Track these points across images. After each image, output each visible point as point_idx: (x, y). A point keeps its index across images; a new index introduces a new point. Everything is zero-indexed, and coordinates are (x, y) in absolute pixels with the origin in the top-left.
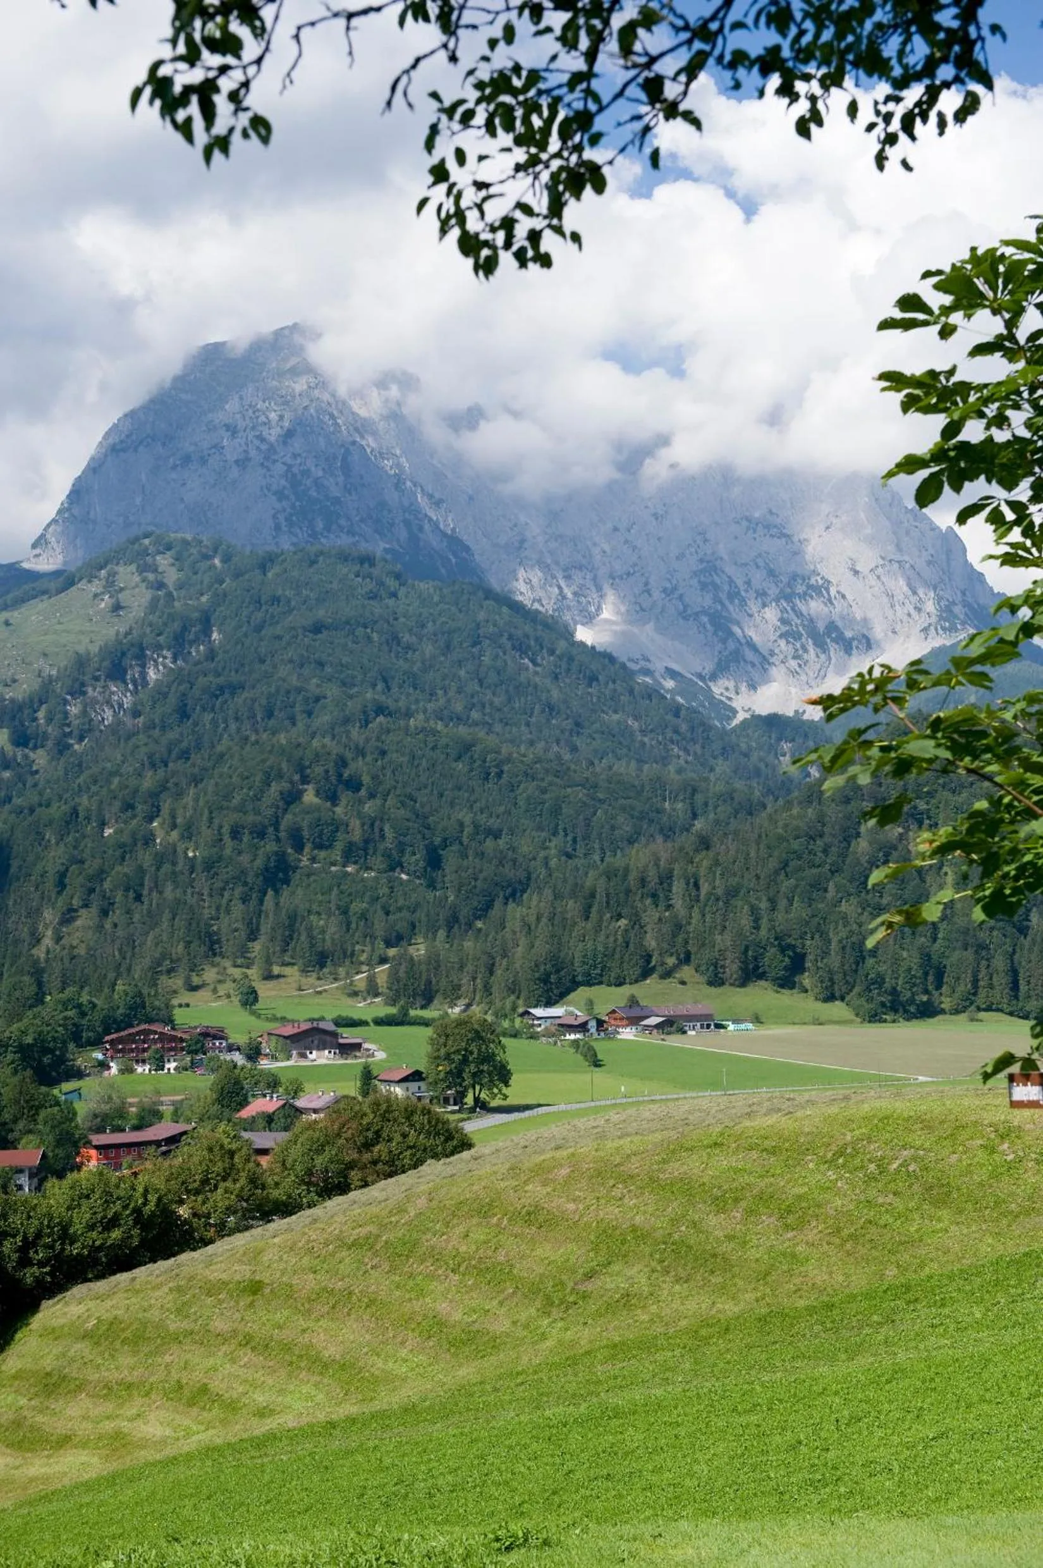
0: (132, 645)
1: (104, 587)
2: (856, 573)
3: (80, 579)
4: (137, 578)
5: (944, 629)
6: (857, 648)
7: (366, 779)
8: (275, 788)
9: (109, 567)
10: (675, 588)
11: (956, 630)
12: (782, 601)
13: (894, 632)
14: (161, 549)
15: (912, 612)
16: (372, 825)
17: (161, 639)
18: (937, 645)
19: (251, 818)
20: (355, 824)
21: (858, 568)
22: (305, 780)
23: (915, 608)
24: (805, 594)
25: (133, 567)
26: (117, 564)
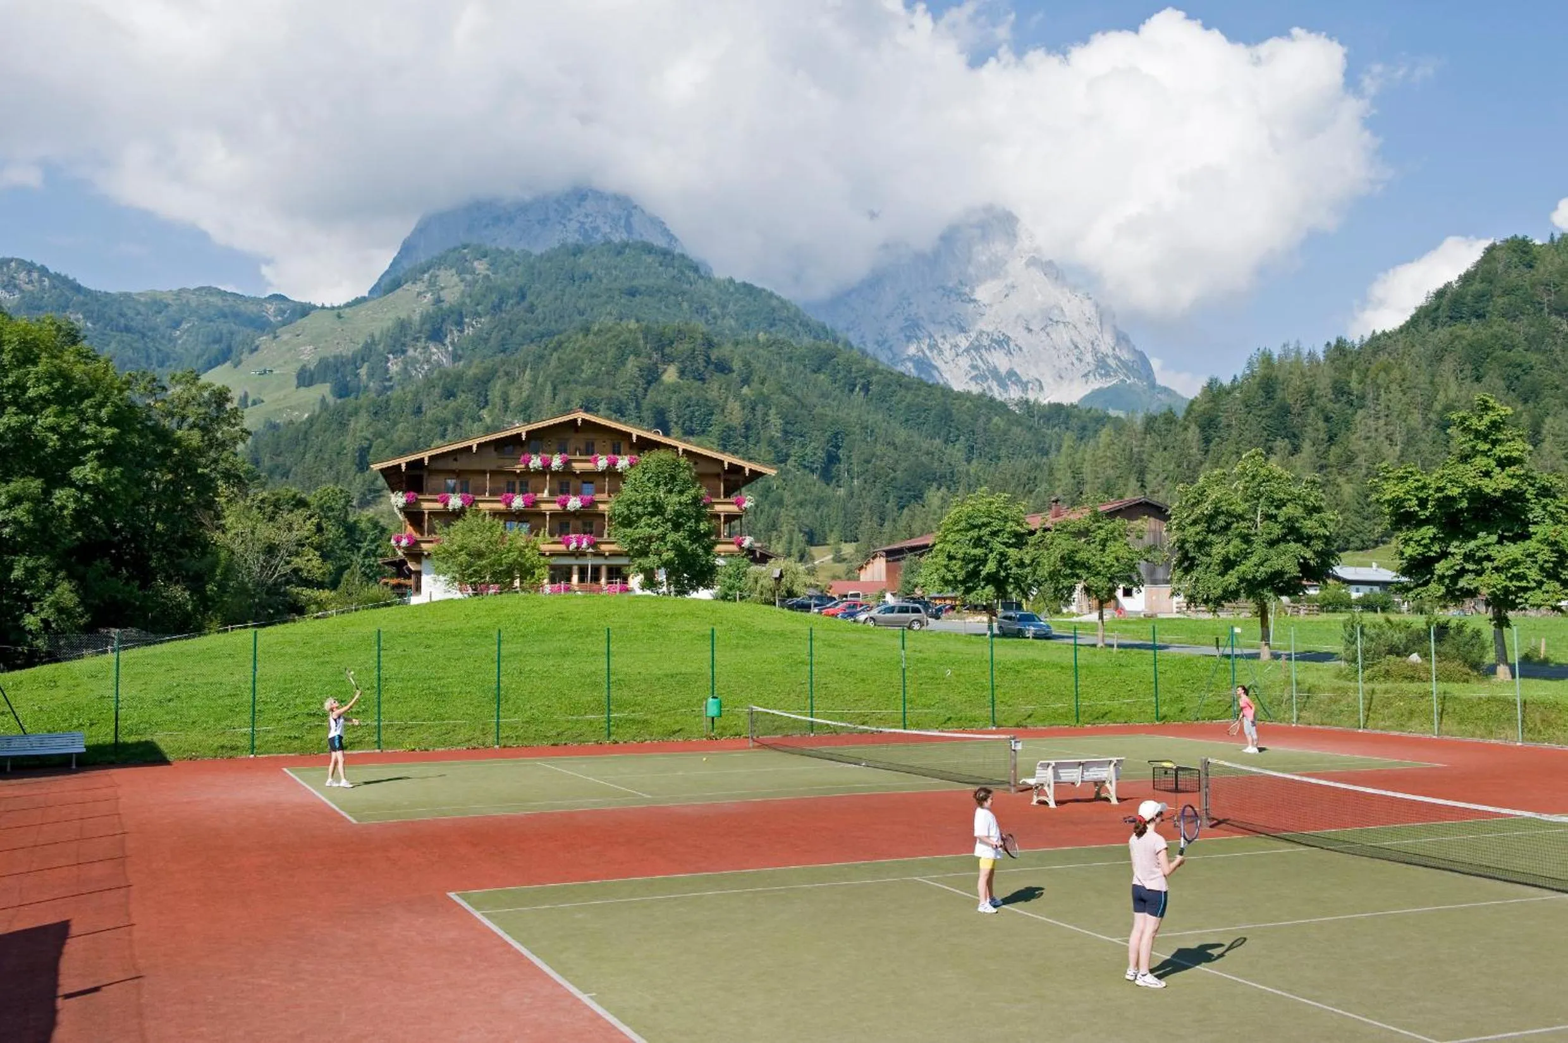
0: (452, 312)
1: (427, 287)
2: (1030, 330)
3: (406, 282)
4: (456, 279)
5: (1101, 375)
6: (1032, 389)
7: (737, 365)
8: (632, 365)
9: (431, 271)
10: (885, 341)
11: (1110, 376)
12: (972, 351)
13: (1061, 377)
14: (478, 256)
15: (1075, 361)
16: (753, 409)
17: (479, 308)
18: (1096, 388)
19: (606, 392)
20: (734, 406)
21: (1031, 327)
22: (668, 359)
23: (1077, 359)
24: (990, 346)
25: (454, 271)
26: (439, 269)
